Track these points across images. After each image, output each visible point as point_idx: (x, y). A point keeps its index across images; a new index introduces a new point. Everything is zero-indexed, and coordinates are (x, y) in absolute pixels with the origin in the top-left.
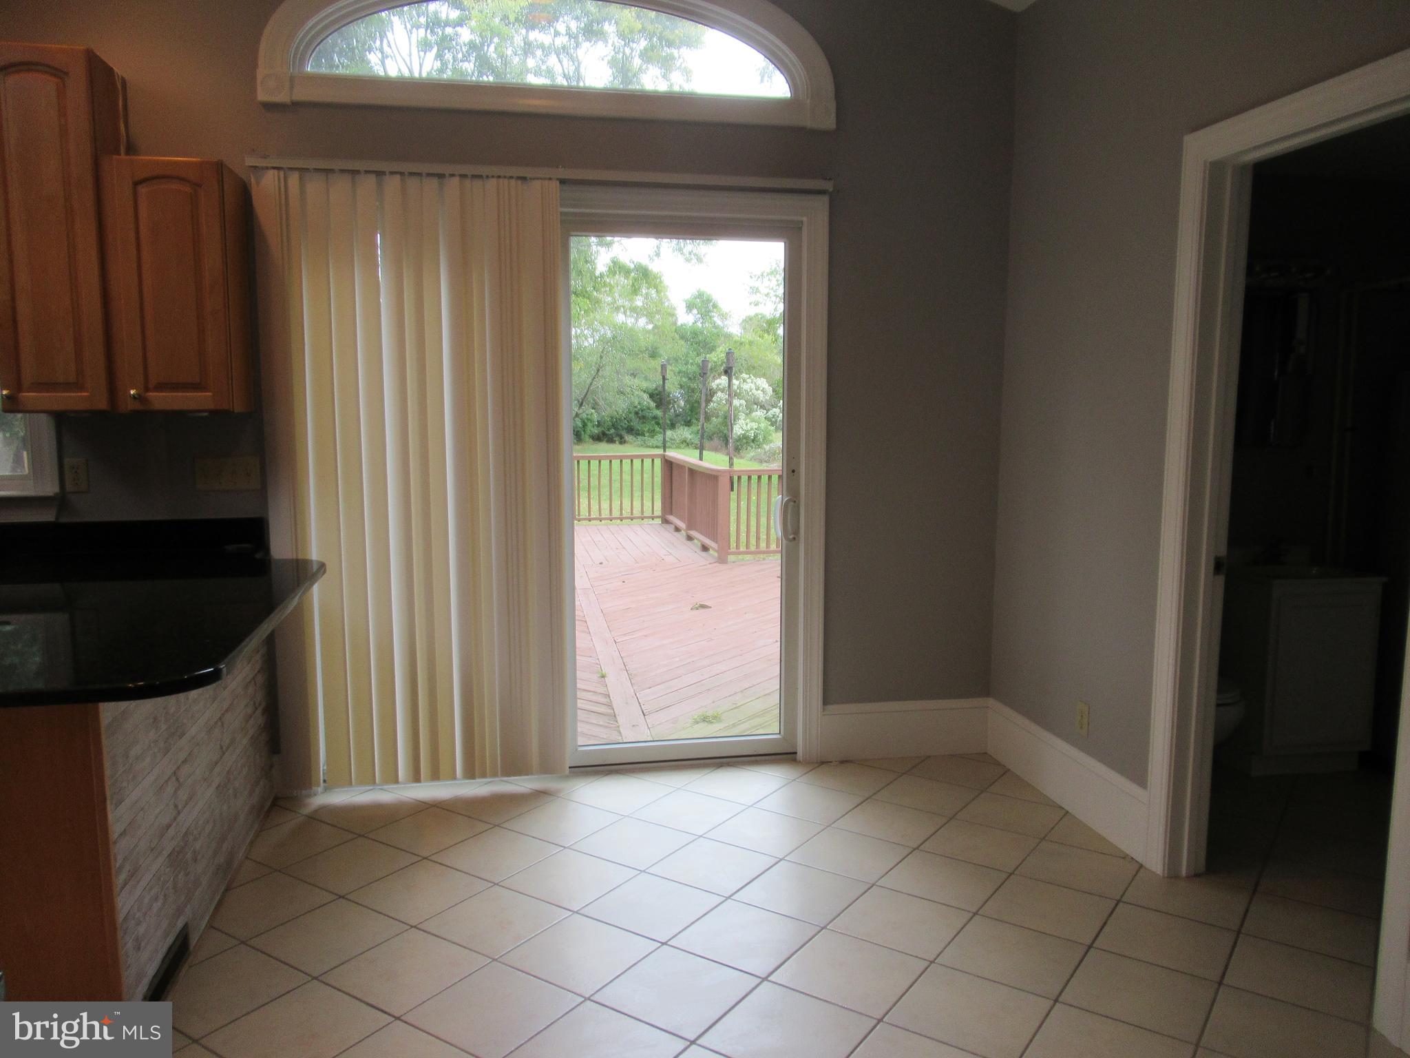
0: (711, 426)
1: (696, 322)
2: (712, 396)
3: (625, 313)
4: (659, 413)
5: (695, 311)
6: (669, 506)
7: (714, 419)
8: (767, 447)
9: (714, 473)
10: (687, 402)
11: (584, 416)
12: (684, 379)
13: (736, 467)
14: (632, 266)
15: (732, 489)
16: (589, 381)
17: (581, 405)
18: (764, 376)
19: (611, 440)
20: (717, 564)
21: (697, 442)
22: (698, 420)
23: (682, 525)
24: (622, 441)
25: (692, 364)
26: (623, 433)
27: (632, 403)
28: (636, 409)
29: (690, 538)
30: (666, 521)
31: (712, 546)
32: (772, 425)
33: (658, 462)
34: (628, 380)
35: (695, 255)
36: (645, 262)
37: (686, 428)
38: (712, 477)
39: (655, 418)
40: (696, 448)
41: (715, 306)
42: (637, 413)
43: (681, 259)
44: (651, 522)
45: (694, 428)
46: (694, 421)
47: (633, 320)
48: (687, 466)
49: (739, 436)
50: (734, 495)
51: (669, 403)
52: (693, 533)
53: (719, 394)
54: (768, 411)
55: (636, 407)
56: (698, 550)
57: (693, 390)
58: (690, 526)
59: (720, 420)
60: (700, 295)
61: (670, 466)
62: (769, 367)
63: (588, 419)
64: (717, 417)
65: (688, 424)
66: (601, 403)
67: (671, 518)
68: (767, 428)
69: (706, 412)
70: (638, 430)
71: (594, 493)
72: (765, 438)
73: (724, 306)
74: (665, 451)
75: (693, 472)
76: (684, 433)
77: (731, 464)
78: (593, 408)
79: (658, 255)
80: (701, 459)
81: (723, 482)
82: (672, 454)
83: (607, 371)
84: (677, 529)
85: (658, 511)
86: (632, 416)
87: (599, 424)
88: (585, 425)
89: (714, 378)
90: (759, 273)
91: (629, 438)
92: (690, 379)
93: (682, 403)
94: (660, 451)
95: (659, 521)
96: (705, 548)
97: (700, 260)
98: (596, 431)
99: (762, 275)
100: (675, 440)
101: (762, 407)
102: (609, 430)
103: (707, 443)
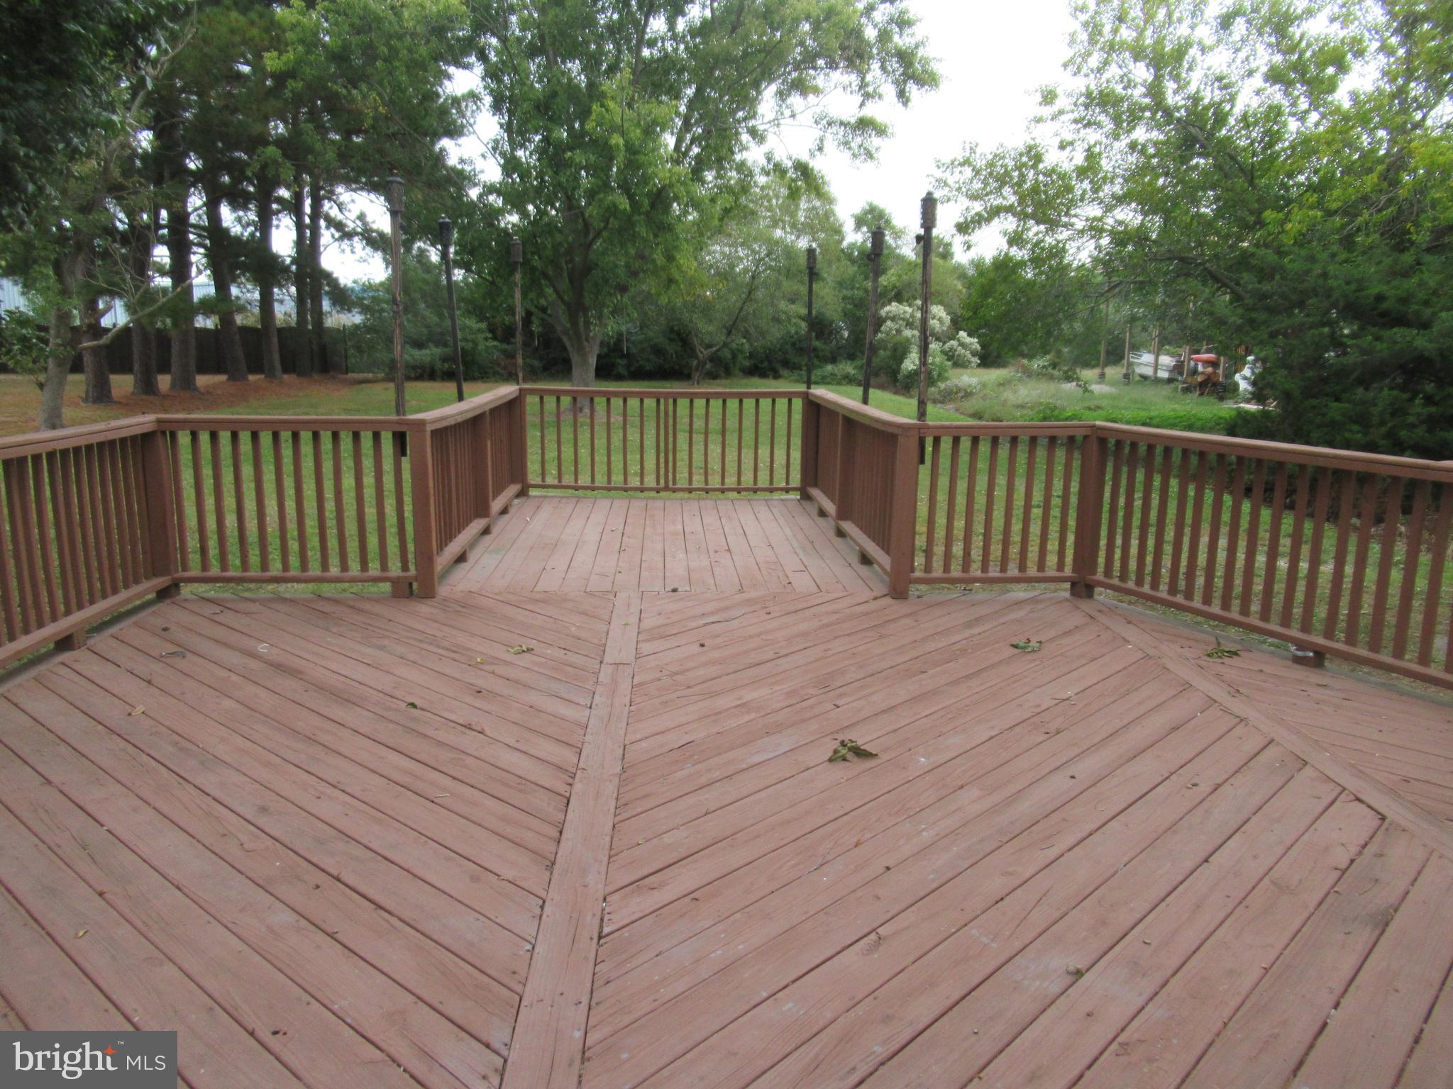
0: (878, 360)
1: (865, 241)
2: (881, 326)
3: (784, 228)
4: (817, 344)
5: (865, 229)
6: (812, 474)
7: (882, 352)
8: (942, 385)
9: (890, 430)
10: (851, 333)
11: (734, 346)
12: (848, 306)
13: (930, 422)
14: (789, 164)
15: (922, 461)
16: (739, 305)
17: (729, 333)
18: (941, 303)
19: (763, 375)
20: (888, 600)
21: (861, 377)
22: (863, 353)
23: (830, 507)
24: (777, 376)
25: (858, 288)
26: (778, 366)
27: (788, 332)
28: (793, 340)
29: (841, 533)
30: (806, 497)
31: (880, 560)
32: (948, 360)
33: (798, 404)
34: (783, 305)
35: (865, 149)
36: (804, 157)
37: (849, 363)
38: (885, 436)
39: (815, 349)
40: (859, 385)
41: (888, 222)
42: (793, 344)
43: (848, 154)
44: (785, 496)
45: (858, 363)
46: (859, 354)
47: (793, 237)
48: (841, 412)
49: (910, 372)
50: (924, 472)
51: (831, 333)
52: (848, 526)
53: (889, 323)
54: (944, 343)
55: (792, 337)
56: (854, 560)
57: (859, 319)
58: (843, 514)
59: (888, 353)
60: (870, 205)
61: (815, 410)
62: (947, 293)
63: (738, 350)
64: (885, 349)
65: (851, 357)
66: (752, 330)
67: (815, 492)
68: (942, 363)
69: (871, 343)
70: (794, 363)
71: (732, 439)
72: (940, 375)
73: (898, 222)
74: (809, 387)
75: (852, 424)
76: (849, 368)
77: (922, 414)
78: (745, 338)
79: (820, 149)
80: (865, 401)
81: (908, 446)
82: (820, 392)
83: (760, 294)
84: (822, 513)
85: (796, 479)
86: (788, 347)
87: (751, 356)
88: (734, 356)
89: (884, 305)
90: (947, 160)
91: (785, 372)
92: (855, 306)
93: (846, 334)
94: (802, 388)
95: (795, 496)
96: (866, 560)
97: (870, 156)
98: (747, 363)
99: (952, 163)
100: (835, 375)
101: (938, 339)
102: (762, 362)
103: (873, 381)
